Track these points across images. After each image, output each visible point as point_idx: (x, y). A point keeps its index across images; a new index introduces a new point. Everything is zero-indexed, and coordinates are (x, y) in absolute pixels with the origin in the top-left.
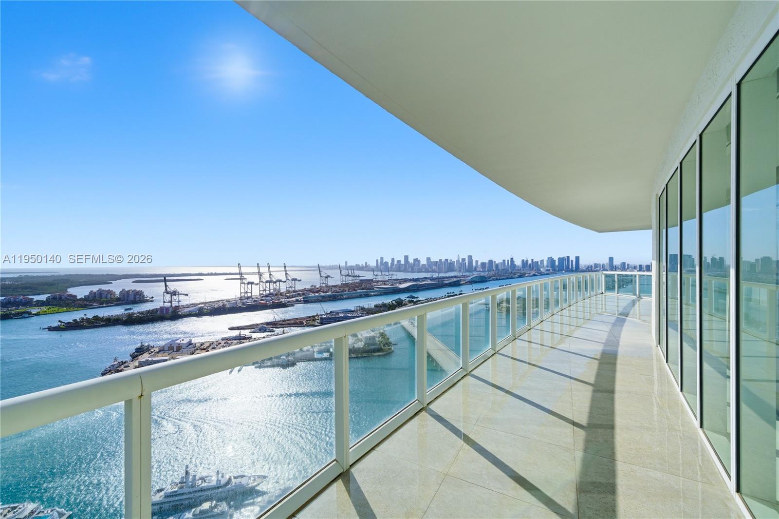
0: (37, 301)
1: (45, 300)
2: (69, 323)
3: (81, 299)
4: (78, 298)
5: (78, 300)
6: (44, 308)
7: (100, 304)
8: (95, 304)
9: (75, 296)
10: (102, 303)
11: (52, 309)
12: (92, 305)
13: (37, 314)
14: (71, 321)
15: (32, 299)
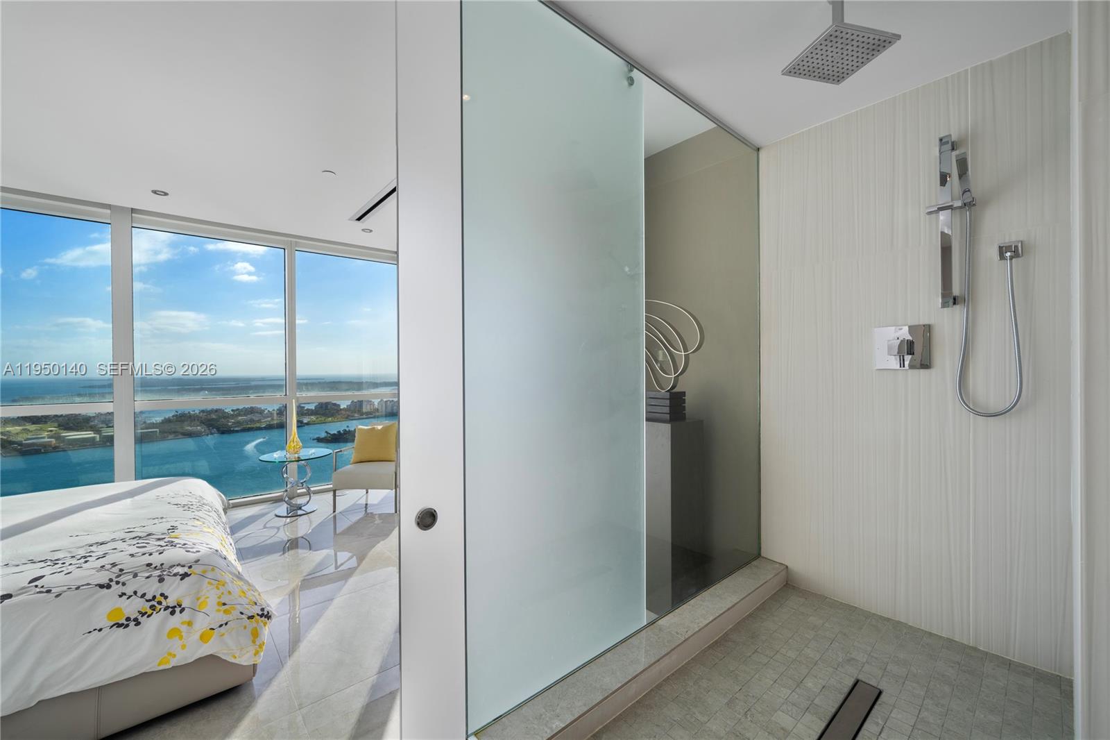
0: (308, 410)
1: (314, 408)
2: (334, 434)
3: (344, 409)
4: (342, 407)
5: (341, 410)
6: (313, 418)
7: (361, 415)
8: (356, 415)
9: (339, 406)
10: (362, 414)
11: (320, 419)
12: (353, 417)
13: (308, 424)
14: (336, 432)
15: (304, 407)
